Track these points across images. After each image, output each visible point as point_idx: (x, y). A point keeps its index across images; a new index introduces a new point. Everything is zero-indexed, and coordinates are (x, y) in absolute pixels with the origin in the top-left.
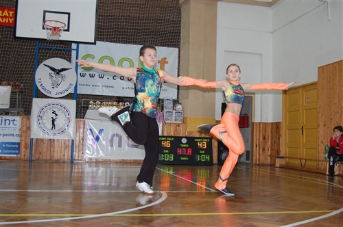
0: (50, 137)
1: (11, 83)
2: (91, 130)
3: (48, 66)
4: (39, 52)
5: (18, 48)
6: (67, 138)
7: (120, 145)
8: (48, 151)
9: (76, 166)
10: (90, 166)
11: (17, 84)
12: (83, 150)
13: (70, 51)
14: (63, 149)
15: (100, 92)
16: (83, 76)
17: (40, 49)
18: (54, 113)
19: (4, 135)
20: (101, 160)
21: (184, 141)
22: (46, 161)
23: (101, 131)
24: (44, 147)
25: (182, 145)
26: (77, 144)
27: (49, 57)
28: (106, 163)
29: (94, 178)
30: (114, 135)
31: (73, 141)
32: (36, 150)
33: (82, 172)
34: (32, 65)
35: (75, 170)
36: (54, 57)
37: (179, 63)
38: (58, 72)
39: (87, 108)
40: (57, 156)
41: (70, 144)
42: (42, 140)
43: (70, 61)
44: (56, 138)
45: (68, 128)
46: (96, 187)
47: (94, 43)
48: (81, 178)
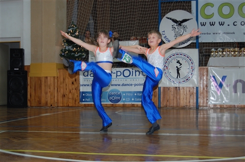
0: (176, 86)
1: (138, 38)
2: (214, 77)
3: (171, 19)
4: (161, 6)
5: (143, 5)
6: (191, 86)
8: (175, 98)
9: (201, 112)
10: (215, 112)
11: (144, 38)
12: (207, 97)
14: (188, 96)
15: (221, 39)
16: (203, 25)
17: (162, 3)
18: (178, 62)
19: (135, 85)
20: (225, 106)
22: (173, 108)
23: (224, 78)
24: (171, 95)
26: (202, 91)
27: (170, 10)
28: (230, 109)
29: (219, 123)
30: (237, 81)
31: (197, 88)
32: (164, 97)
33: (208, 118)
34: (156, 19)
35: (201, 115)
36: (175, 9)
38: (180, 23)
39: (209, 56)
40: (183, 103)
41: (195, 91)
42: (169, 88)
43: (190, 12)
44: (181, 86)
45: (192, 76)
46: (221, 132)
48: (206, 123)
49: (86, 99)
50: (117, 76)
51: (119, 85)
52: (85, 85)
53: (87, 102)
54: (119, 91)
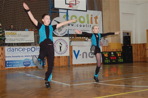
3: (56, 21)
7: (86, 57)
13: (58, 13)
14: (64, 61)
18: (60, 43)
21: (112, 53)
22: (57, 67)
23: (79, 51)
24: (56, 61)
25: (112, 55)
31: (69, 57)
37: (102, 18)
44: (61, 55)
47: (86, 11)
49: (9, 65)
50: (28, 51)
51: (29, 56)
52: (8, 57)
53: (10, 67)
54: (29, 60)
